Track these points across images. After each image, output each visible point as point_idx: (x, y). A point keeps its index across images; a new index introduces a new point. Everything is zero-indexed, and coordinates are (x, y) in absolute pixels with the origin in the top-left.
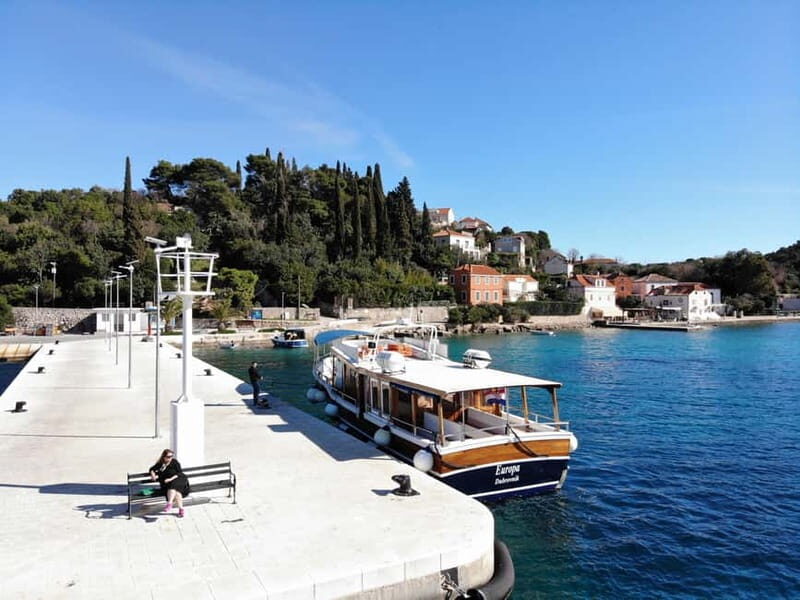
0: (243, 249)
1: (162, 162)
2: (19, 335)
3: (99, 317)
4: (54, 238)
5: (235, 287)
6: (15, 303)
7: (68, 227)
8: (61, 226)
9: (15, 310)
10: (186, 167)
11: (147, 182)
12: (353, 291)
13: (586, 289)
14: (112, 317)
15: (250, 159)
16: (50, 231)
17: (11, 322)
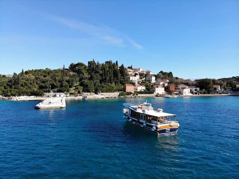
0: (83, 82)
1: (72, 63)
2: (45, 97)
3: (57, 94)
4: (51, 80)
5: (78, 89)
6: (44, 92)
7: (53, 78)
8: (52, 78)
9: (44, 93)
10: (76, 64)
11: (69, 67)
12: (101, 90)
13: (156, 88)
14: (59, 94)
15: (89, 62)
16: (50, 79)
17: (44, 95)
